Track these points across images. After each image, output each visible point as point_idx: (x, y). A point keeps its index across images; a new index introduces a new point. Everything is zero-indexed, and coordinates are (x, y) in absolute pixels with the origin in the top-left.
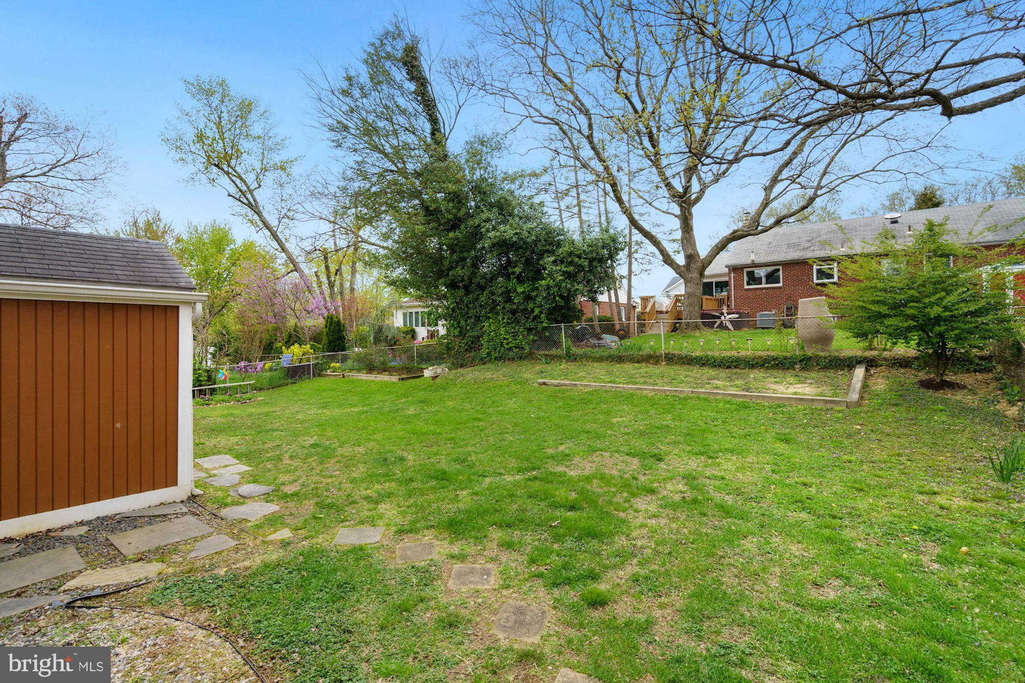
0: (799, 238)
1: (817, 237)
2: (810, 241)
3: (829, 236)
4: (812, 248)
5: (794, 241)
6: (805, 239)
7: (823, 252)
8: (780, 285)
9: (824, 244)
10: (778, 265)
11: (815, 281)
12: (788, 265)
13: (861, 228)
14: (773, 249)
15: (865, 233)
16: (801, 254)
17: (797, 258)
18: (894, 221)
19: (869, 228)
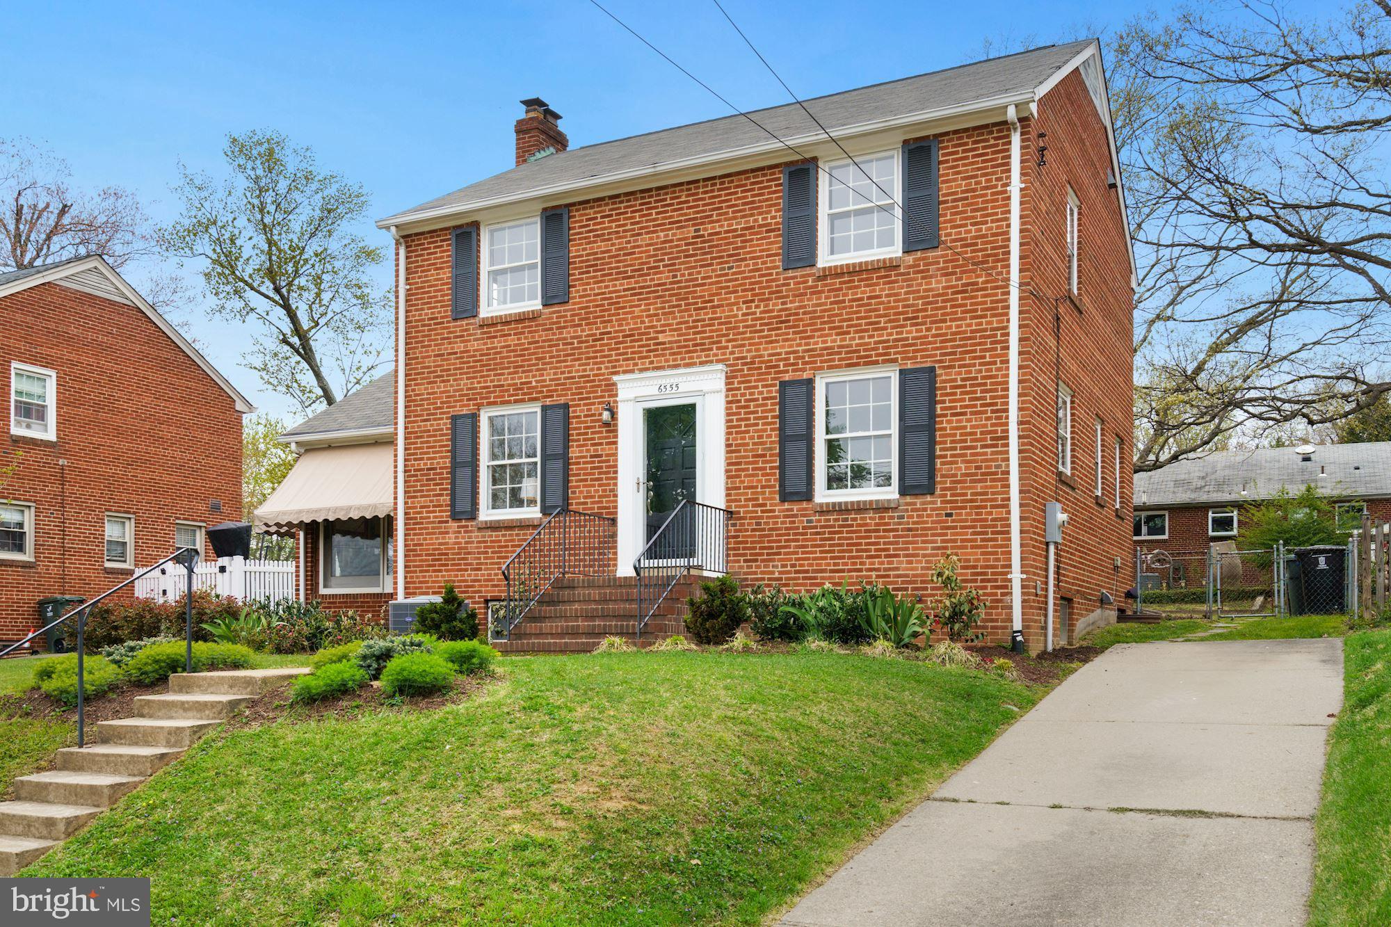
0: (1189, 473)
1: (1213, 473)
2: (1203, 478)
3: (1227, 472)
4: (1207, 489)
5: (1183, 477)
6: (1197, 474)
7: (1220, 494)
8: (1166, 537)
9: (1220, 486)
10: (1164, 509)
11: (1211, 533)
12: (1177, 510)
13: (1267, 464)
14: (1155, 487)
15: (1272, 472)
16: (1193, 496)
17: (1188, 501)
18: (1307, 459)
19: (1277, 464)
